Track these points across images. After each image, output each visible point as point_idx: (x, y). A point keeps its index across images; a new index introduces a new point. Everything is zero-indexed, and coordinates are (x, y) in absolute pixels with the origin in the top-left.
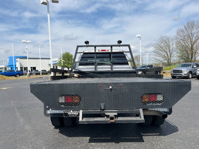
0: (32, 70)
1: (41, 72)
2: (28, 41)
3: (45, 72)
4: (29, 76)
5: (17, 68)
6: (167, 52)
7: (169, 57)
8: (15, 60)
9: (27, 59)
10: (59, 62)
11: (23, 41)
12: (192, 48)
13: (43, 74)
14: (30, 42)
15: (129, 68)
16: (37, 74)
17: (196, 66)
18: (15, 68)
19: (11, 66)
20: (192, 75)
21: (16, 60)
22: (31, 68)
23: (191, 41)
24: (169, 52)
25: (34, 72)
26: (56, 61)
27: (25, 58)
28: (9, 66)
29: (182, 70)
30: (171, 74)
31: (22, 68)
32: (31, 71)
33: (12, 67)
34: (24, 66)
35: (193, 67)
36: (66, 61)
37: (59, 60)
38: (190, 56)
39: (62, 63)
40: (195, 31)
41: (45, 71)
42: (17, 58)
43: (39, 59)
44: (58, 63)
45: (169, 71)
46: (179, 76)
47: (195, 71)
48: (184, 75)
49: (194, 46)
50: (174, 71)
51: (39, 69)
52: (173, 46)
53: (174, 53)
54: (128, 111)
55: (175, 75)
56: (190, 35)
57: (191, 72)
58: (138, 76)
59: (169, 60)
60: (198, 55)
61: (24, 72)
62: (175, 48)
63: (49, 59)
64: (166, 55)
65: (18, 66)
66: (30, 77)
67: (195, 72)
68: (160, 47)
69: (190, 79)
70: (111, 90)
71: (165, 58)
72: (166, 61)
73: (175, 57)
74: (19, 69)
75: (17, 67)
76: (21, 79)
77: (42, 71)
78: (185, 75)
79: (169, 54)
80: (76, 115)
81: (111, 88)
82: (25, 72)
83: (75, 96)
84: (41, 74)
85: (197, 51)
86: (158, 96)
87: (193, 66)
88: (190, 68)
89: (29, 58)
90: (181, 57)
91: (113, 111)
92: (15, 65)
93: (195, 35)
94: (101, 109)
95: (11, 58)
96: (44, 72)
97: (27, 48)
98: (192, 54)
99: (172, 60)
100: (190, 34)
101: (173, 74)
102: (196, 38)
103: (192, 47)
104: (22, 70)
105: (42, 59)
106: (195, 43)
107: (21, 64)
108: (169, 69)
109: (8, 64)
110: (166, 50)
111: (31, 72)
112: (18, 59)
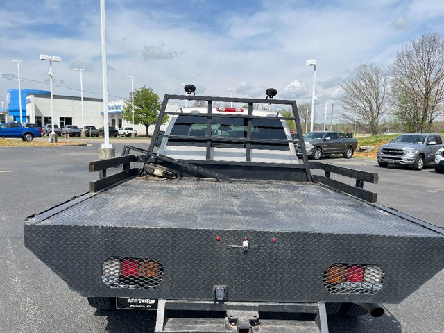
0: (62, 124)
1: (83, 131)
2: (53, 57)
3: (93, 131)
4: (54, 140)
5: (28, 117)
6: (370, 103)
7: (375, 114)
8: (23, 99)
9: (50, 97)
10: (125, 109)
11: (41, 57)
12: (427, 97)
13: (87, 135)
14: (59, 59)
15: (291, 158)
16: (73, 135)
17: (434, 142)
18: (24, 117)
19: (14, 112)
20: (424, 162)
21: (27, 98)
22: (61, 119)
23: (426, 80)
24: (376, 102)
25: (67, 129)
26: (120, 107)
27: (47, 94)
28: (10, 111)
29: (404, 149)
30: (378, 157)
31: (40, 117)
32: (59, 126)
33: (16, 114)
34: (45, 114)
35: (427, 145)
36: (142, 108)
37: (126, 106)
38: (422, 114)
39: (133, 111)
40: (436, 57)
41: (93, 128)
42: (30, 94)
43: (79, 99)
44: (123, 112)
45: (373, 147)
46: (395, 163)
47: (432, 152)
48: (406, 162)
49: (432, 91)
50: (386, 151)
51: (80, 123)
52: (386, 87)
53: (386, 105)
54: (287, 306)
55: (387, 160)
56: (426, 67)
57: (422, 155)
58: (310, 178)
59: (373, 120)
60: (438, 112)
61: (45, 127)
62: (388, 94)
63: (101, 100)
64: (368, 109)
65: (31, 112)
66: (56, 141)
67: (432, 154)
68: (357, 88)
69: (419, 169)
70: (246, 251)
71: (366, 116)
72: (367, 123)
73: (387, 116)
74: (33, 121)
75: (27, 115)
76: (36, 145)
77: (87, 127)
78: (409, 160)
79: (375, 107)
80: (149, 304)
81: (246, 247)
82: (47, 129)
83: (146, 263)
84: (83, 134)
85: (438, 104)
86: (368, 271)
87: (428, 141)
88: (421, 146)
89: (55, 97)
90: (401, 114)
91: (248, 304)
92: (23, 111)
93: (437, 68)
94: (216, 300)
95: (14, 94)
96: (90, 131)
97: (51, 73)
98: (426, 111)
99: (380, 120)
100: (426, 65)
101: (383, 157)
102: (439, 75)
103: (427, 93)
104: (39, 124)
105: (85, 99)
106: (435, 85)
107: (36, 109)
108: (373, 143)
109: (7, 108)
110: (369, 97)
111: (59, 130)
112: (30, 97)
